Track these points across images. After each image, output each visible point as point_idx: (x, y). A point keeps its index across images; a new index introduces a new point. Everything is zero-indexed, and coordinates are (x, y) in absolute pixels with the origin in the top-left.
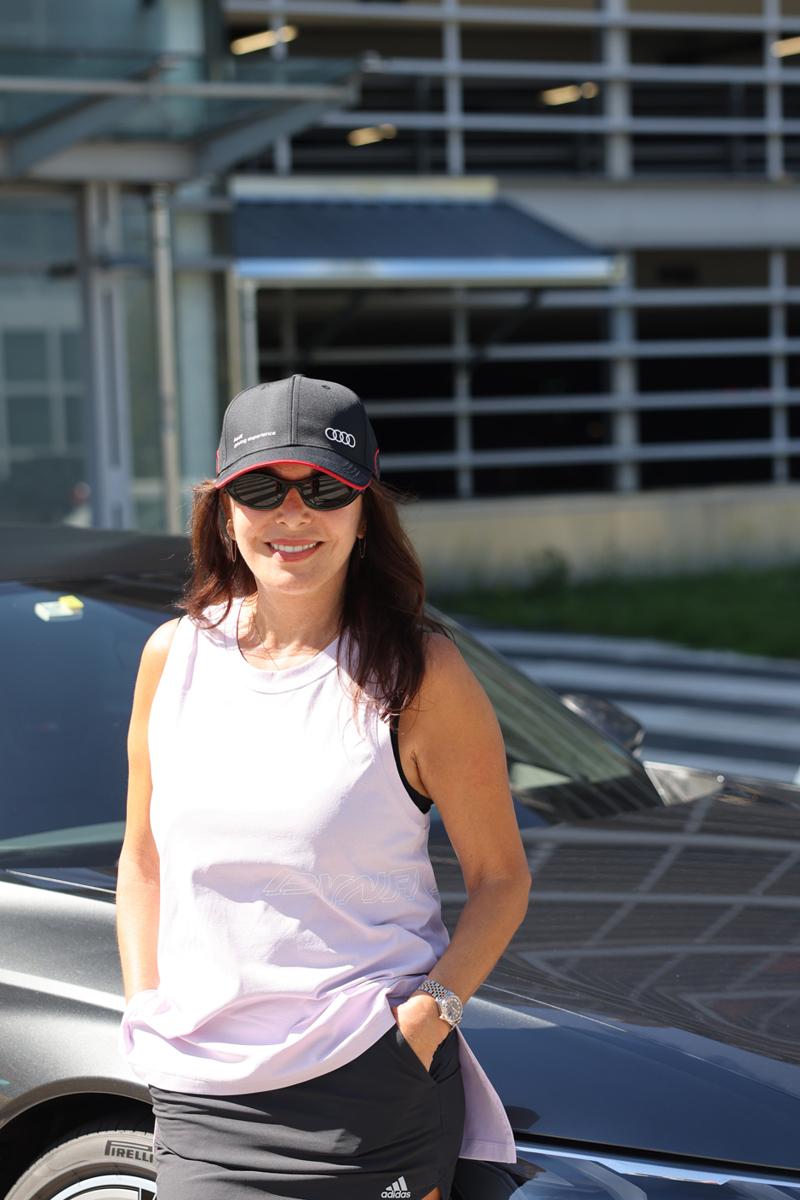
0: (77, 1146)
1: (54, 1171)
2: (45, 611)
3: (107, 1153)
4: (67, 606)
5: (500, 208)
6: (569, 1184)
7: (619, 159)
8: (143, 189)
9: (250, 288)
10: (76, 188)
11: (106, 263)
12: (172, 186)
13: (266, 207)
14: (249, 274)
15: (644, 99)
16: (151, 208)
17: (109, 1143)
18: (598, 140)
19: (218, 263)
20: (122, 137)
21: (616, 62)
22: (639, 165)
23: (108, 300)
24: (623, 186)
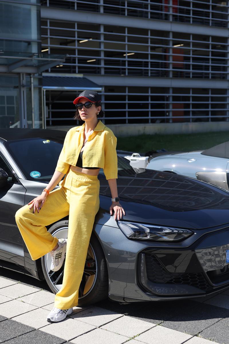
0: (61, 223)
1: (57, 226)
2: (44, 142)
3: (65, 224)
4: (48, 141)
5: (84, 78)
6: (138, 228)
7: (103, 72)
8: (29, 74)
9: (45, 90)
10: (19, 74)
11: (23, 86)
12: (34, 74)
13: (47, 77)
14: (45, 88)
15: (107, 62)
16: (31, 77)
17: (66, 222)
18: (99, 68)
19: (40, 86)
20: (26, 66)
21: (102, 56)
22: (105, 72)
23: (23, 91)
24: (103, 76)
